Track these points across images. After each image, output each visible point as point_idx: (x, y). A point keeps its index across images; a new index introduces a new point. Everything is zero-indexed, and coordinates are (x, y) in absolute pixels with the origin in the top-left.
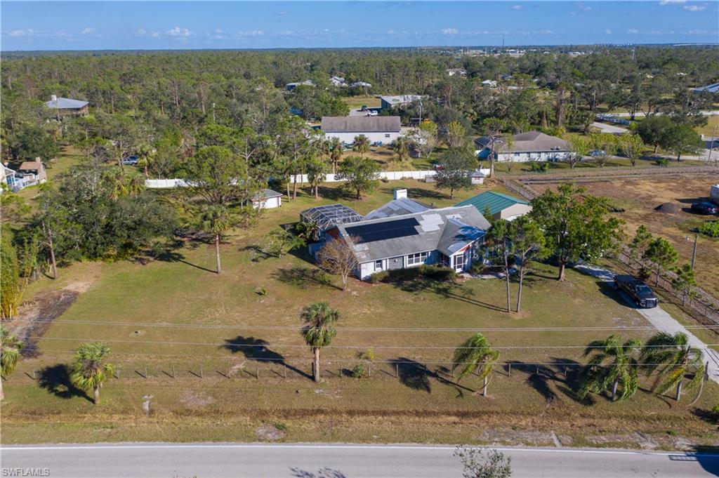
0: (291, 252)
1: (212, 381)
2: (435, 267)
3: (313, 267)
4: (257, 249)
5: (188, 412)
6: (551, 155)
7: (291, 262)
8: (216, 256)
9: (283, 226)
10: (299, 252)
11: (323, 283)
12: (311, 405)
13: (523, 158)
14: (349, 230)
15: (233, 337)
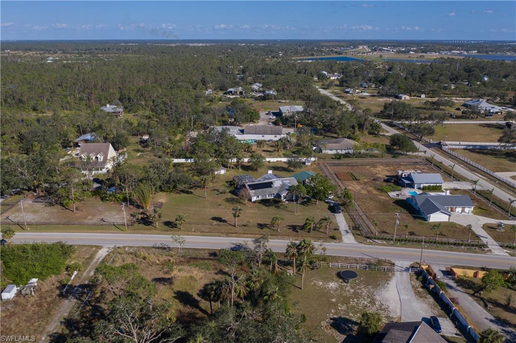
0: (229, 192)
1: (209, 226)
2: (277, 199)
3: (236, 197)
4: (218, 190)
5: (204, 232)
6: (347, 151)
7: (229, 196)
8: (205, 193)
9: (227, 182)
10: (232, 192)
11: (240, 202)
12: (234, 232)
13: (334, 152)
14: (248, 185)
15: (214, 216)
